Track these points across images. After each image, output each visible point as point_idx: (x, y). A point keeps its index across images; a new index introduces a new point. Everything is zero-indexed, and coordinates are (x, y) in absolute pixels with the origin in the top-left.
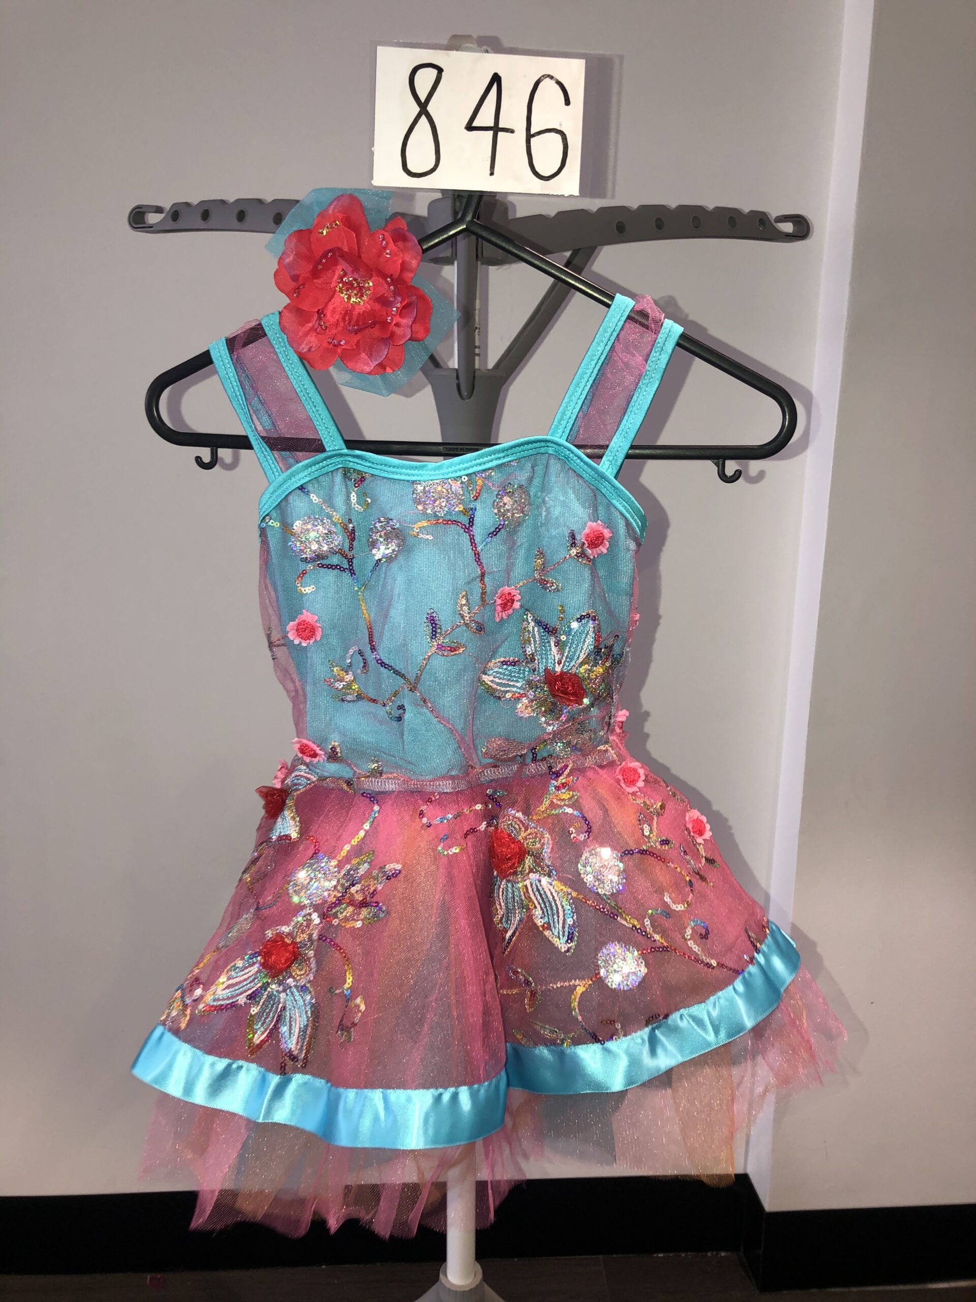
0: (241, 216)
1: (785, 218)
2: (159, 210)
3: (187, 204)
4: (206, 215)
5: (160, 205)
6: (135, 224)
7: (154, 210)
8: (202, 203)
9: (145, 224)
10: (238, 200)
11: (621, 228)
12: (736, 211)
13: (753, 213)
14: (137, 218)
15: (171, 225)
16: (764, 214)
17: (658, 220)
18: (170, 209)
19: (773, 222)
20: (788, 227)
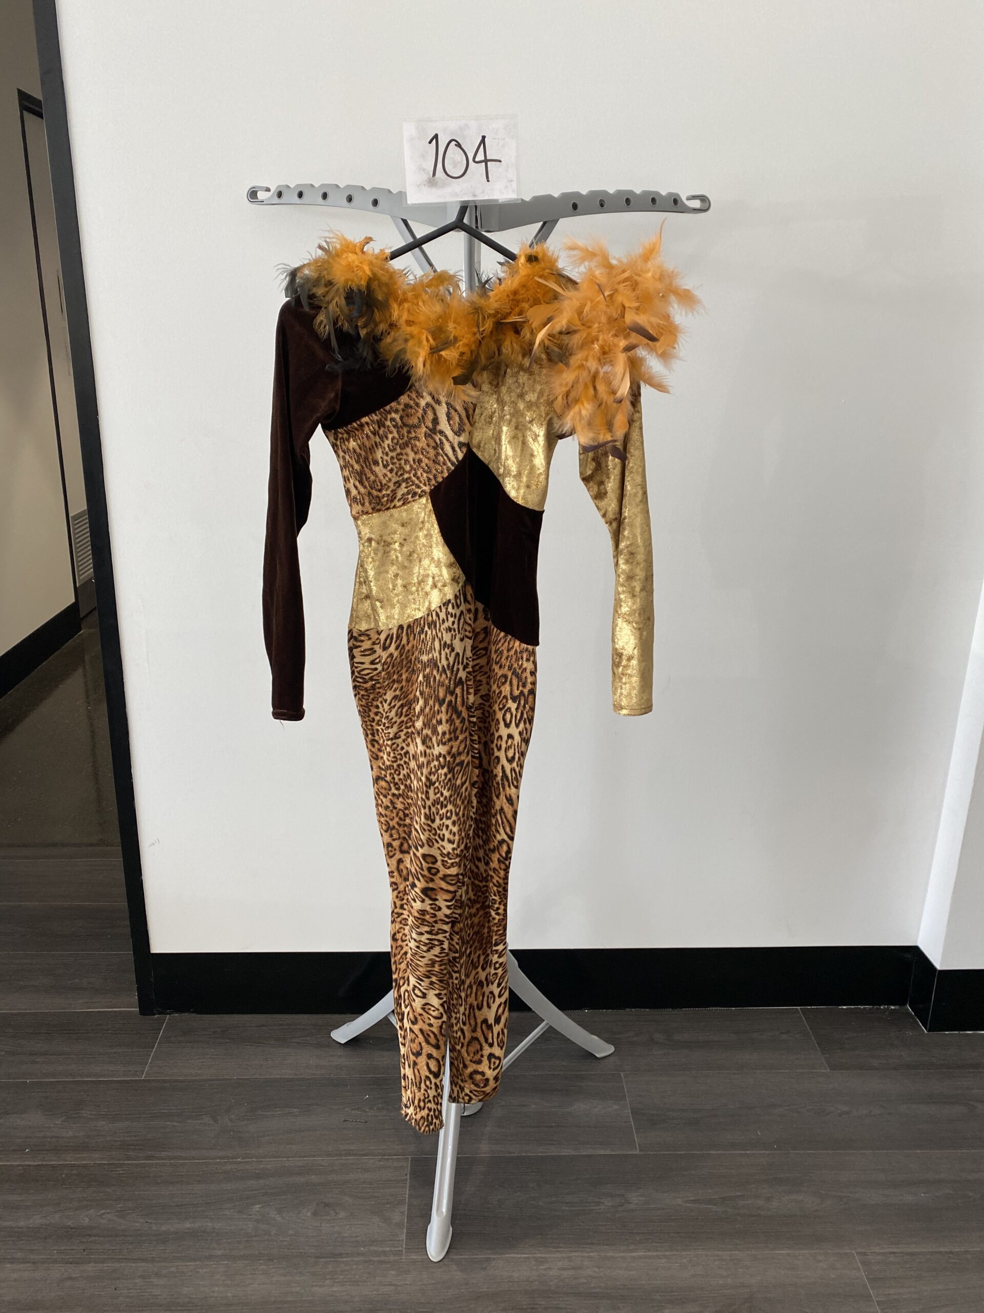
0: (325, 196)
1: (693, 197)
2: (268, 190)
3: (288, 187)
4: (300, 195)
5: (268, 186)
6: (252, 199)
7: (265, 189)
8: (298, 185)
9: (258, 199)
10: (322, 185)
11: (575, 206)
12: (658, 193)
13: (670, 194)
14: (253, 194)
15: (276, 200)
16: (678, 195)
17: (601, 200)
18: (275, 191)
19: (684, 199)
20: (696, 204)
